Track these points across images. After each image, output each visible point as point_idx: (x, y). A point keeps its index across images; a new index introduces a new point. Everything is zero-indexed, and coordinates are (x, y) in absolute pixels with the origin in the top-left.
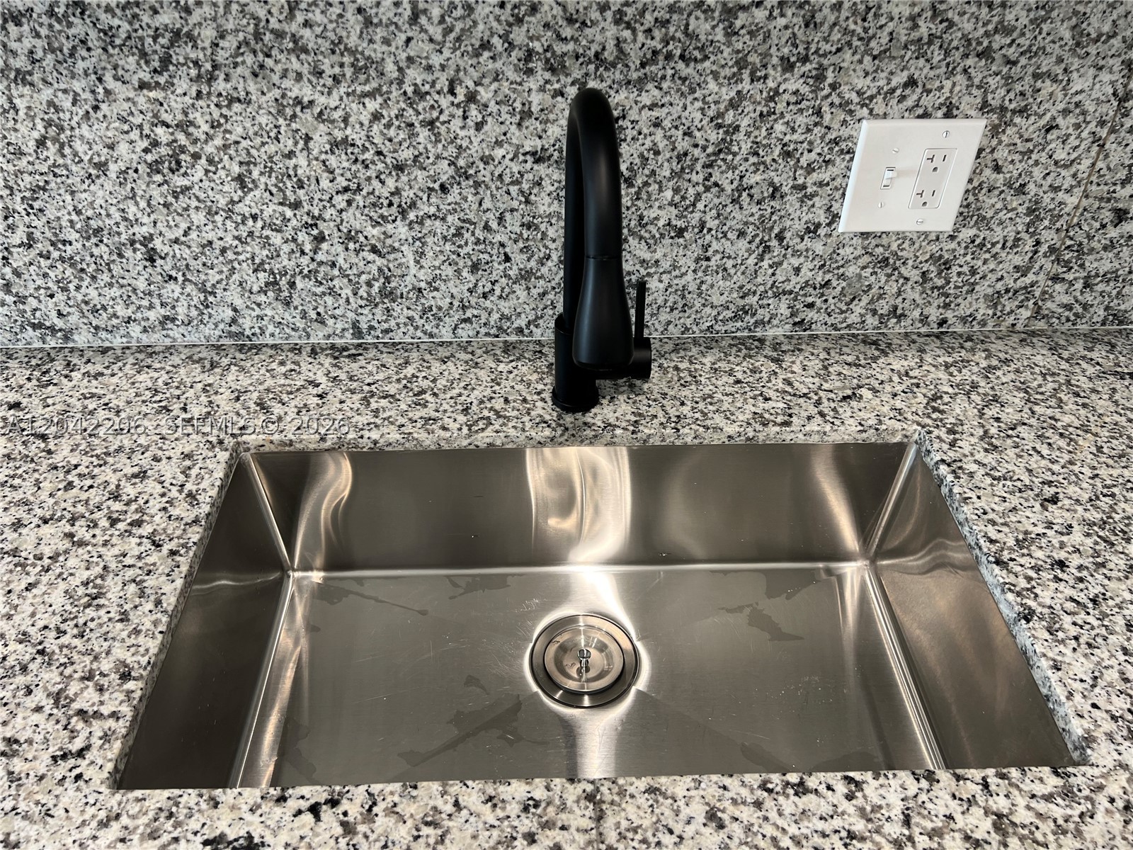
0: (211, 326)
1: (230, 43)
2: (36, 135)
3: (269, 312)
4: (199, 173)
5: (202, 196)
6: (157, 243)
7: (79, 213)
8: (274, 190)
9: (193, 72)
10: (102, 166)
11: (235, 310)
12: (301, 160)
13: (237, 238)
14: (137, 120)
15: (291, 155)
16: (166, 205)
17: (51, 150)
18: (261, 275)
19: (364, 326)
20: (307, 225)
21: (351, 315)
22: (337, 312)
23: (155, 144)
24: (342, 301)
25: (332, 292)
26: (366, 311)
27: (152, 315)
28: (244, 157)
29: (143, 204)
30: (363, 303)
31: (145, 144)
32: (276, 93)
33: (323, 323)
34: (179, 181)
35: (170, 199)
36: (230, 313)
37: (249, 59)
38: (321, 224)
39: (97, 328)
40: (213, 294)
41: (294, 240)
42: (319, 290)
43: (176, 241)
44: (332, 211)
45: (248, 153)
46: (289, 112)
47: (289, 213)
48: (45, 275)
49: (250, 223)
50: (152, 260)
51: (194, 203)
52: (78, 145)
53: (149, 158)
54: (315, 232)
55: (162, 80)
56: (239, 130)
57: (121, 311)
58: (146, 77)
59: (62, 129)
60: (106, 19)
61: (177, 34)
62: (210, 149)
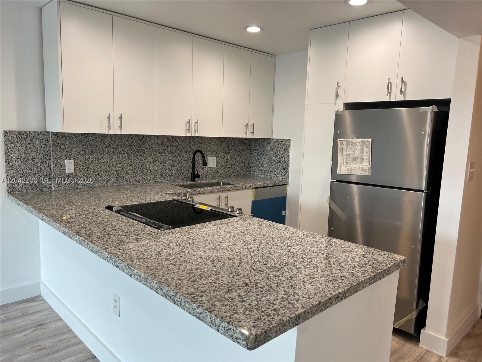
2: (144, 159)
4: (157, 163)
7: (145, 167)
8: (163, 164)
9: (159, 153)
14: (153, 157)
39: (143, 181)
43: (153, 170)
44: (168, 166)
46: (166, 157)
48: (140, 174)
49: (160, 168)
50: (151, 172)
51: (156, 166)
53: (153, 161)
54: (166, 169)
56: (161, 158)
58: (155, 153)
59: (147, 158)
61: (159, 150)
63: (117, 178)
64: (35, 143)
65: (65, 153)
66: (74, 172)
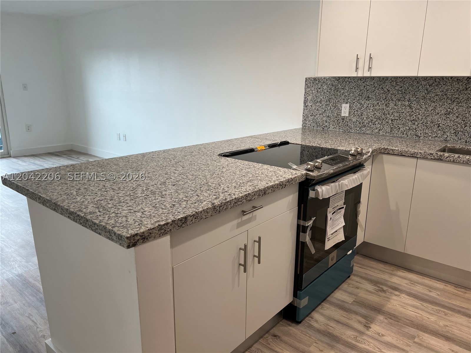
0: (442, 138)
1: (464, 99)
2: (432, 109)
3: (453, 137)
4: (452, 115)
5: (451, 118)
6: (440, 125)
7: (432, 119)
8: (462, 118)
9: (457, 103)
10: (438, 114)
11: (447, 136)
12: (468, 115)
13: (453, 125)
14: (446, 108)
15: (467, 114)
16: (444, 119)
17: (432, 111)
18: (454, 131)
19: (468, 141)
20: (465, 124)
21: (466, 139)
22: (464, 138)
23: (447, 111)
24: (465, 136)
25: (464, 135)
26: (469, 139)
27: (434, 135)
28: (459, 114)
29: (441, 119)
30: (469, 137)
31: (446, 111)
32: (468, 106)
33: (461, 140)
34: (448, 116)
35: (446, 118)
36: (446, 136)
37: (465, 101)
38: (467, 124)
39: (425, 137)
40: (445, 133)
41: (462, 126)
42: (462, 134)
43: (443, 125)
44: (469, 122)
45: (460, 113)
46: (468, 108)
47: (462, 122)
48: (422, 128)
49: (456, 123)
50: (438, 127)
51: (449, 119)
52: (437, 111)
53: (445, 113)
54: (465, 125)
55: (452, 103)
56: (460, 110)
57: (430, 134)
58: (450, 103)
59: (436, 108)
60: (448, 96)
61: (457, 98)
62: (454, 112)
63: (392, 128)
64: (323, 87)
65: (343, 97)
66: (348, 116)
